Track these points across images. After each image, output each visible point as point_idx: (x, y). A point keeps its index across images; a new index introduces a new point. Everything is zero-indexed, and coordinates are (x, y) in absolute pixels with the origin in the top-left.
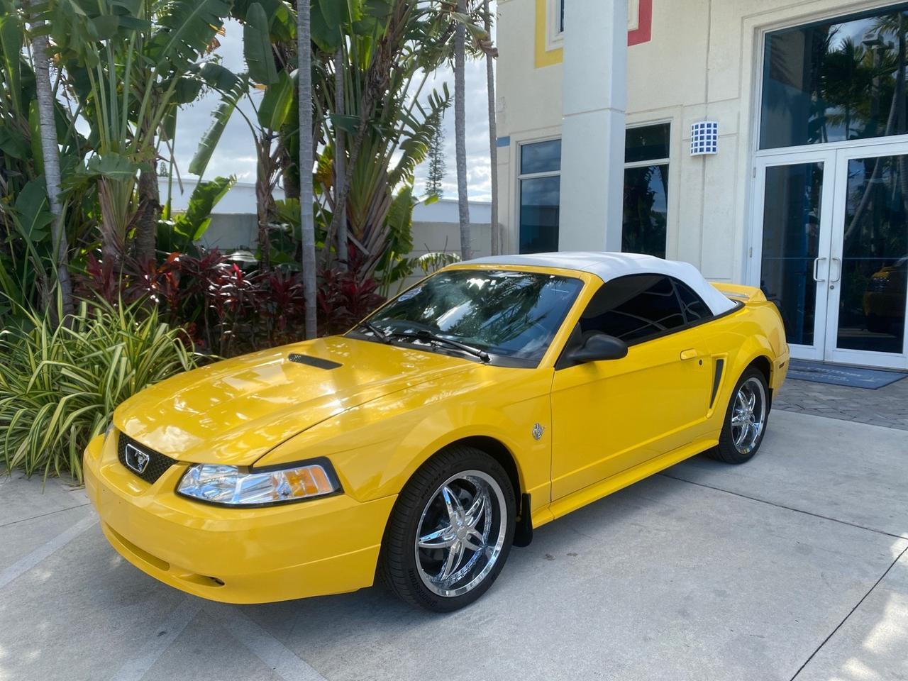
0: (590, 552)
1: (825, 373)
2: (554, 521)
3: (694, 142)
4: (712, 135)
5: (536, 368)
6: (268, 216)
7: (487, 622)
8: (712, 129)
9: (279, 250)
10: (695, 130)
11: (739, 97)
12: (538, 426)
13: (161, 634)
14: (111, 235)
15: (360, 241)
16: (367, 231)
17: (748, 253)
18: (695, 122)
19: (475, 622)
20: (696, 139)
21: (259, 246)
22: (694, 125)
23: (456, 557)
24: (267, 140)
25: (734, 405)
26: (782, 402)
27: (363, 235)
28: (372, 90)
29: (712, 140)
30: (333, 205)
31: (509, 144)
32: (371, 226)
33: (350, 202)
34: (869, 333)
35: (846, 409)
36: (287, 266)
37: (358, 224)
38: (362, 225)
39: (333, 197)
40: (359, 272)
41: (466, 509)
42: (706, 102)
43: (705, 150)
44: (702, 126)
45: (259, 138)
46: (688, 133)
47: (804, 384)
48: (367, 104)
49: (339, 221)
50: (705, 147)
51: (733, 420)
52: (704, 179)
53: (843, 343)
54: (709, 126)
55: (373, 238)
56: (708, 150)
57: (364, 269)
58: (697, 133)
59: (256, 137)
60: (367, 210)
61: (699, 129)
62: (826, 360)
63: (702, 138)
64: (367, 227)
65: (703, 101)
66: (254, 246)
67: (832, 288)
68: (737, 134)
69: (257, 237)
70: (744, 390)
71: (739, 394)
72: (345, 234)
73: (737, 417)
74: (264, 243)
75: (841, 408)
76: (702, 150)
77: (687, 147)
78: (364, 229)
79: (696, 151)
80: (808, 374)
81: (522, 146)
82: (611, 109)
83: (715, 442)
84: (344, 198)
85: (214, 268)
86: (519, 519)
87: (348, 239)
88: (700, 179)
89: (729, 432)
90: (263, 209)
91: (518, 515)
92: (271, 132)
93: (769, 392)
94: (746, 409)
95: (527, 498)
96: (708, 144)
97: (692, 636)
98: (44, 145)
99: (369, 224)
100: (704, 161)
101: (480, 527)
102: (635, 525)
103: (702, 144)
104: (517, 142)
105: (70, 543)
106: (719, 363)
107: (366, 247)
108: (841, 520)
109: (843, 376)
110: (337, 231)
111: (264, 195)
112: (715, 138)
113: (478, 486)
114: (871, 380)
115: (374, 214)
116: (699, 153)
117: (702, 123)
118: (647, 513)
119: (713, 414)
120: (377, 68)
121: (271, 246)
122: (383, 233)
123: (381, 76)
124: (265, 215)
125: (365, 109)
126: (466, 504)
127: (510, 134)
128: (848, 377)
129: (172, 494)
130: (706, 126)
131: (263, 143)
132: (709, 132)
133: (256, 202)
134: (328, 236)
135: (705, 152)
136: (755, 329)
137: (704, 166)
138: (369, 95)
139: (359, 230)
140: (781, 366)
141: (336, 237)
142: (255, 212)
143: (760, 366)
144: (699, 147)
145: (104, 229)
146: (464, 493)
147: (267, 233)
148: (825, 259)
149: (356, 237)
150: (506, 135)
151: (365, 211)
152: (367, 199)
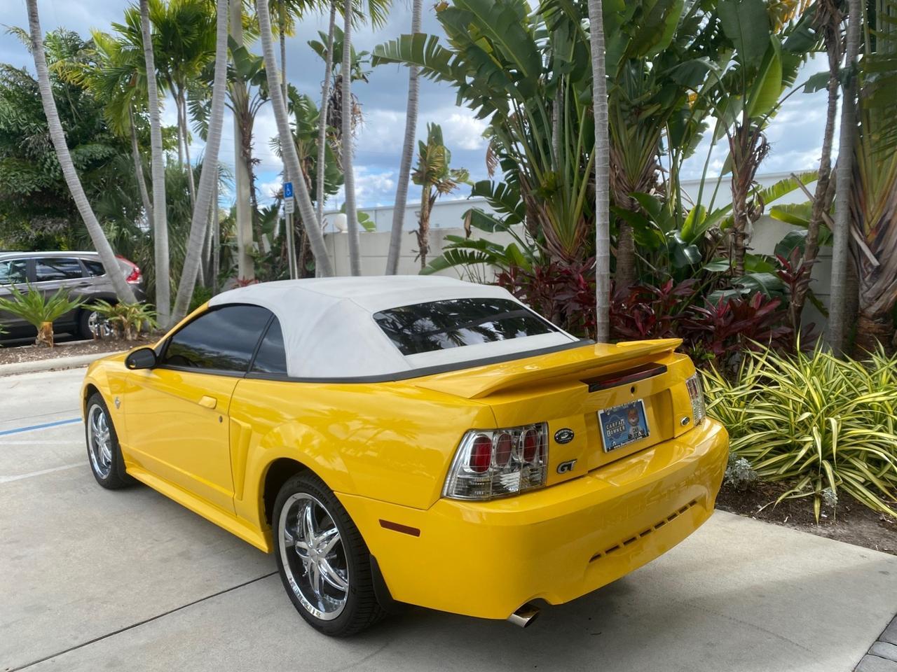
15: (869, 246)
16: (883, 228)
27: (875, 236)
32: (889, 222)
37: (870, 217)
60: (886, 199)
64: (883, 223)
78: (877, 228)
99: (888, 218)
107: (877, 257)
139: (871, 229)
149: (862, 235)
151: (881, 201)
152: (887, 181)
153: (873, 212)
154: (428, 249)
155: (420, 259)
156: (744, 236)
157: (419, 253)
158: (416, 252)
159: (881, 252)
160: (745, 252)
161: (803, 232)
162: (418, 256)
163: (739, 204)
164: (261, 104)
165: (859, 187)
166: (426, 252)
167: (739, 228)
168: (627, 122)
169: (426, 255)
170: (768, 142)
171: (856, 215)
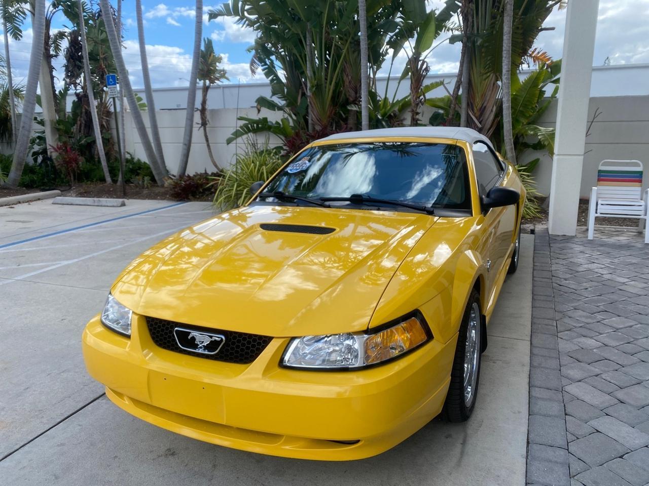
16: (482, 110)
27: (479, 113)
32: (485, 107)
37: (477, 104)
38: (479, 107)
49: (463, 105)
64: (483, 107)
87: (470, 116)
99: (485, 105)
107: (480, 123)
115: (488, 98)
139: (477, 110)
149: (473, 113)
151: (482, 95)
152: (484, 88)
153: (478, 102)
154: (207, 122)
155: (202, 128)
156: (418, 114)
157: (200, 125)
158: (198, 124)
159: (482, 120)
160: (417, 122)
161: (441, 111)
162: (201, 127)
163: (414, 97)
164: (54, 12)
165: (471, 90)
166: (206, 124)
167: (415, 109)
168: (353, 49)
169: (207, 126)
170: (429, 65)
171: (470, 104)
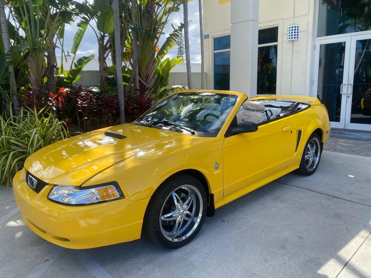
0: (242, 218)
1: (345, 134)
2: (225, 205)
3: (289, 34)
4: (296, 31)
5: (216, 137)
6: (104, 71)
7: (193, 253)
8: (297, 28)
9: (110, 86)
10: (289, 29)
11: (309, 14)
12: (216, 164)
13: (46, 260)
14: (35, 81)
15: (144, 81)
16: (147, 77)
17: (312, 83)
18: (289, 26)
19: (189, 253)
20: (290, 33)
21: (101, 84)
22: (289, 27)
23: (179, 223)
24: (103, 37)
25: (306, 149)
26: (327, 147)
27: (146, 79)
28: (147, 14)
29: (296, 34)
30: (132, 66)
31: (209, 38)
32: (149, 74)
33: (139, 64)
34: (363, 116)
35: (354, 150)
36: (113, 93)
37: (143, 73)
38: (145, 74)
39: (132, 62)
40: (144, 94)
41: (184, 202)
42: (294, 17)
43: (293, 38)
44: (292, 27)
45: (99, 37)
46: (286, 31)
47: (336, 139)
48: (146, 21)
49: (135, 73)
50: (293, 36)
51: (306, 157)
52: (293, 51)
53: (353, 120)
54: (295, 27)
55: (150, 80)
56: (295, 38)
57: (147, 93)
58: (290, 30)
59: (97, 37)
60: (147, 68)
61: (291, 29)
62: (346, 128)
63: (292, 33)
64: (147, 75)
65: (292, 16)
66: (99, 84)
67: (349, 97)
68: (308, 31)
69: (100, 80)
70: (311, 144)
71: (309, 145)
72: (138, 78)
73: (307, 155)
74: (103, 83)
75: (353, 149)
76: (292, 38)
77: (286, 37)
78: (146, 76)
79: (289, 38)
80: (337, 134)
81: (214, 38)
82: (252, 20)
83: (297, 167)
84: (137, 62)
85: (79, 94)
86: (209, 205)
87: (139, 80)
88: (292, 51)
89: (304, 162)
90: (102, 68)
91: (208, 203)
92: (104, 34)
93: (322, 144)
94: (312, 152)
95: (212, 195)
96: (295, 35)
97: (287, 259)
98: (4, 41)
99: (148, 73)
100: (293, 43)
101: (190, 210)
102: (262, 205)
103: (292, 35)
104: (212, 37)
105: (12, 217)
106: (300, 132)
107: (147, 84)
108: (354, 201)
109: (353, 135)
110: (134, 77)
111: (102, 62)
112: (298, 32)
113: (189, 191)
114: (365, 136)
115: (150, 69)
116: (291, 39)
117: (292, 26)
118: (268, 199)
119: (297, 154)
120: (149, 4)
121: (106, 84)
122: (154, 77)
123: (151, 8)
124: (103, 71)
125: (145, 23)
126: (184, 200)
127: (209, 33)
128: (355, 135)
129: (46, 199)
130: (294, 27)
131: (100, 39)
132: (295, 30)
133: (99, 65)
134: (130, 79)
135: (293, 39)
136: (316, 116)
137: (293, 45)
138: (146, 17)
139: (144, 76)
140: (327, 132)
141: (134, 79)
142: (99, 70)
143: (318, 133)
144: (291, 37)
145: (31, 78)
146: (183, 195)
147: (104, 78)
148: (345, 84)
149: (142, 79)
150: (208, 34)
151: (146, 68)
152: (147, 62)
